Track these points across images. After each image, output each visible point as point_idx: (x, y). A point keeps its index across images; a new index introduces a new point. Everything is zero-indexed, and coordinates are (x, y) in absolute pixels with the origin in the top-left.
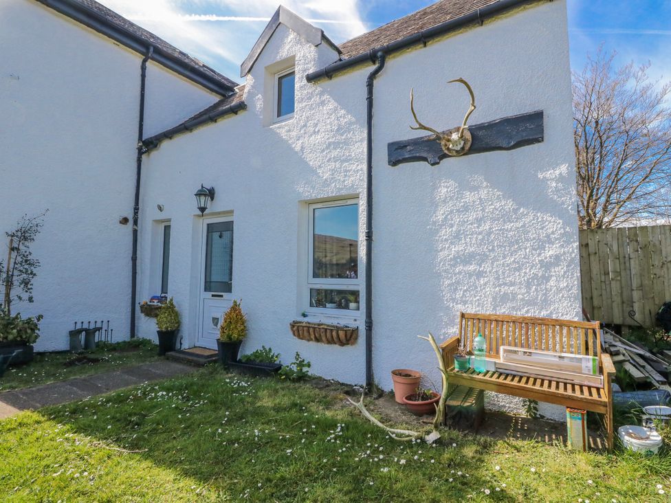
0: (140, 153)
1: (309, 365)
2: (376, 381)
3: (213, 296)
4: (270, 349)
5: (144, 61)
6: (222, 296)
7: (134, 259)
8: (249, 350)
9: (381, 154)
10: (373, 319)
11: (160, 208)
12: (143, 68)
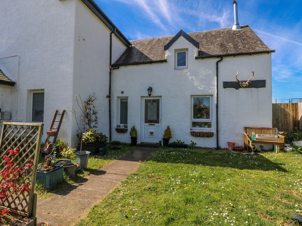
0: (111, 70)
1: (196, 144)
2: (219, 146)
3: (149, 125)
4: (180, 140)
5: (111, 34)
6: (154, 125)
7: (110, 111)
8: (171, 141)
9: (221, 85)
10: (219, 129)
11: (122, 92)
12: (111, 36)
